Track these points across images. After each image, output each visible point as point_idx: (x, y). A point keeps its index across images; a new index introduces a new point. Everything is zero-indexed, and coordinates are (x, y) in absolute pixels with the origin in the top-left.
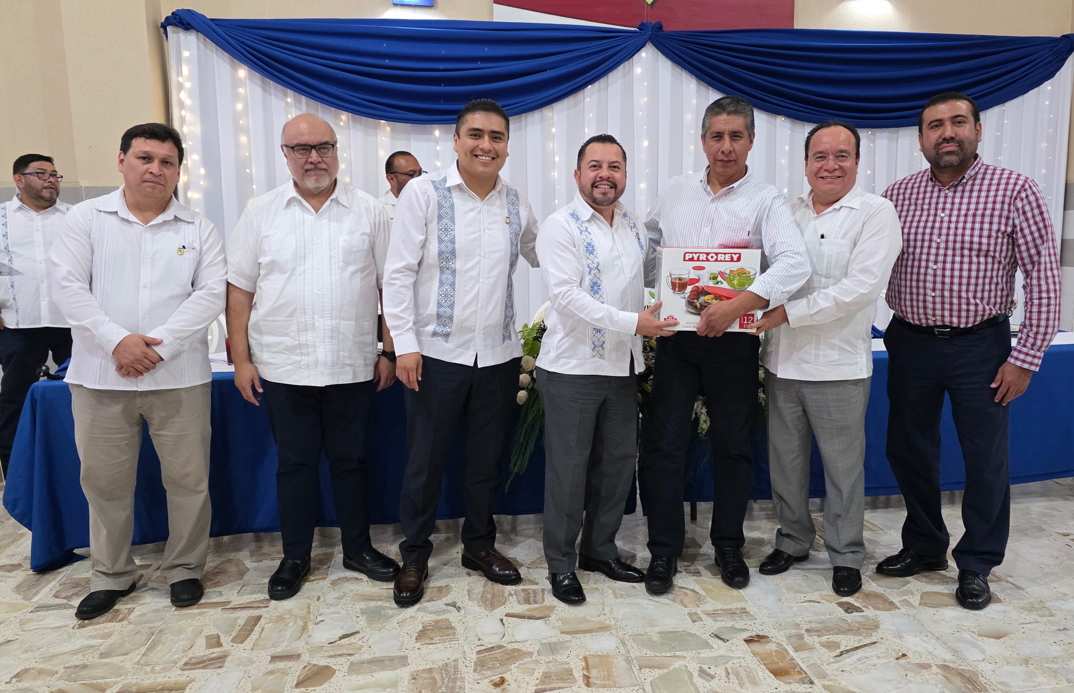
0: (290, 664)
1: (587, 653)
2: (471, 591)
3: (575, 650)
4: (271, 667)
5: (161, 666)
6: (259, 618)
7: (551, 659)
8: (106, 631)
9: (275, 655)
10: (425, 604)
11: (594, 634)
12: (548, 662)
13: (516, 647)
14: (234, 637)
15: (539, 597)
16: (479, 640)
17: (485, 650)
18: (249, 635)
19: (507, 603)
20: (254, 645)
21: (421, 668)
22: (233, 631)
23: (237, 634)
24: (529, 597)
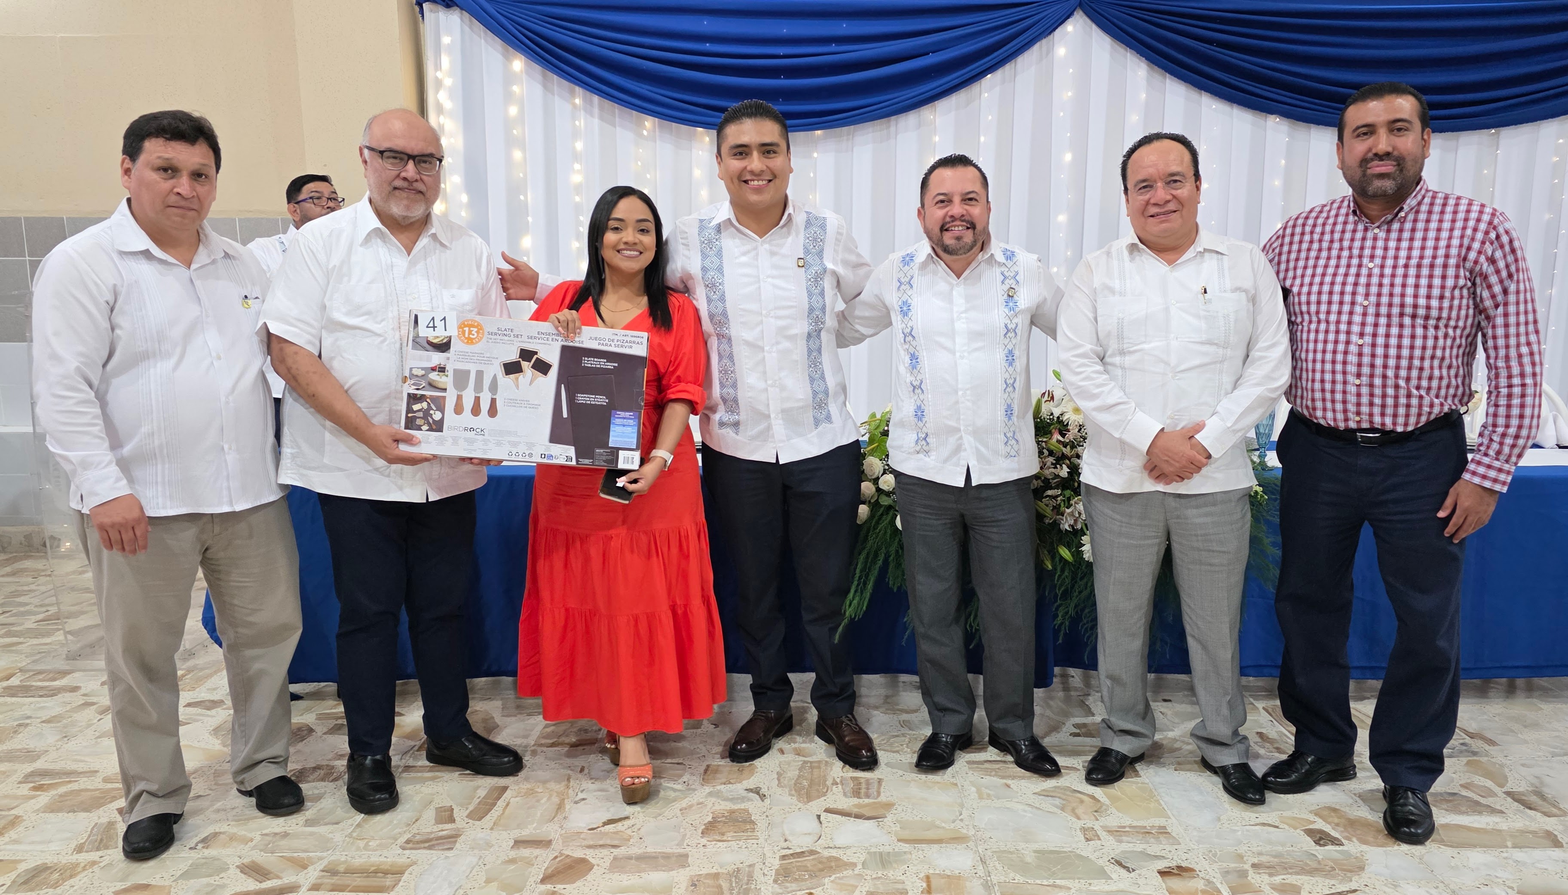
0: (537, 852)
1: (931, 871)
2: (781, 775)
3: (914, 865)
4: (513, 854)
5: (378, 842)
6: (505, 789)
7: (880, 875)
8: (316, 792)
9: (520, 839)
10: (718, 787)
11: (944, 845)
12: (875, 878)
13: (835, 855)
14: (471, 812)
15: (873, 791)
16: (786, 840)
17: (792, 855)
18: (490, 810)
19: (829, 794)
20: (494, 824)
21: (704, 872)
22: (470, 803)
23: (476, 808)
24: (860, 789)
